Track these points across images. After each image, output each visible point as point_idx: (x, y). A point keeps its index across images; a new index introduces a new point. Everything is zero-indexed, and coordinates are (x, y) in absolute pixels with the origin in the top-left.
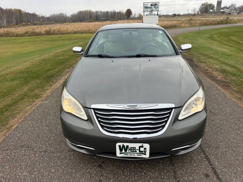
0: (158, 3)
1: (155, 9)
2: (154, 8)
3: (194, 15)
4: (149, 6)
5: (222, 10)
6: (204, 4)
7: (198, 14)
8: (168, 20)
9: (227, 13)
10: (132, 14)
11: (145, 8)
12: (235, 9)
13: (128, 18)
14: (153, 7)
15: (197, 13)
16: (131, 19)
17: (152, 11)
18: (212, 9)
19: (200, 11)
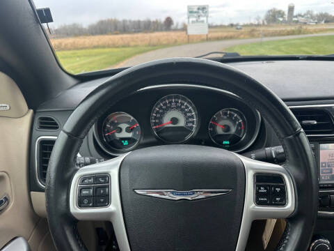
0: (207, 7)
3: (258, 25)
4: (195, 10)
5: (296, 19)
6: (271, 11)
7: (264, 24)
8: (222, 31)
9: (302, 22)
10: (173, 24)
12: (312, 17)
13: (168, 30)
14: (200, 11)
15: (261, 22)
16: (172, 31)
17: (199, 17)
18: (282, 17)
19: (266, 19)
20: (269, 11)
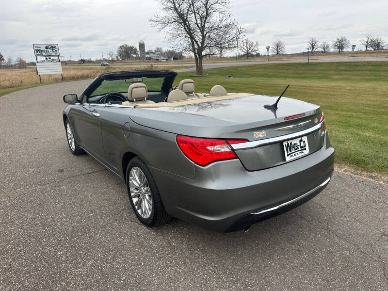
0: (56, 46)
1: (53, 54)
2: (52, 52)
3: (112, 61)
4: (43, 48)
5: (148, 56)
6: (123, 46)
7: (118, 60)
8: (75, 69)
9: (154, 59)
10: (3, 60)
11: (37, 52)
12: (162, 54)
14: (49, 50)
15: (115, 58)
17: (49, 56)
18: (135, 53)
19: (120, 56)
20: (121, 47)
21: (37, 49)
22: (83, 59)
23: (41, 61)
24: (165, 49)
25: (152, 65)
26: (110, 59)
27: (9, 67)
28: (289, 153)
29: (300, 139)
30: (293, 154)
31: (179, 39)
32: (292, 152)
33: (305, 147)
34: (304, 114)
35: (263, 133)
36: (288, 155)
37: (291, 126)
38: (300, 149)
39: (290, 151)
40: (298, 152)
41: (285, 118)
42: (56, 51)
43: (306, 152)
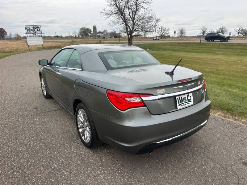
2: (37, 31)
3: (76, 37)
4: (31, 28)
5: (98, 35)
6: (82, 28)
7: (79, 37)
8: (52, 42)
9: (102, 37)
10: (7, 34)
11: (27, 30)
12: (108, 34)
13: (2, 39)
14: (35, 29)
15: (78, 35)
16: (7, 40)
17: (35, 33)
18: (90, 33)
19: (80, 34)
20: (81, 29)
21: (27, 28)
22: (57, 35)
23: (30, 36)
24: (109, 31)
25: (100, 41)
26: (74, 36)
27: (10, 39)
28: (180, 103)
29: (188, 94)
30: (183, 104)
31: (118, 25)
32: (182, 103)
33: (191, 100)
34: (191, 78)
35: (162, 91)
36: (179, 105)
37: (182, 86)
38: (187, 101)
39: (181, 103)
40: (186, 103)
41: (178, 81)
42: (40, 30)
43: (192, 103)
